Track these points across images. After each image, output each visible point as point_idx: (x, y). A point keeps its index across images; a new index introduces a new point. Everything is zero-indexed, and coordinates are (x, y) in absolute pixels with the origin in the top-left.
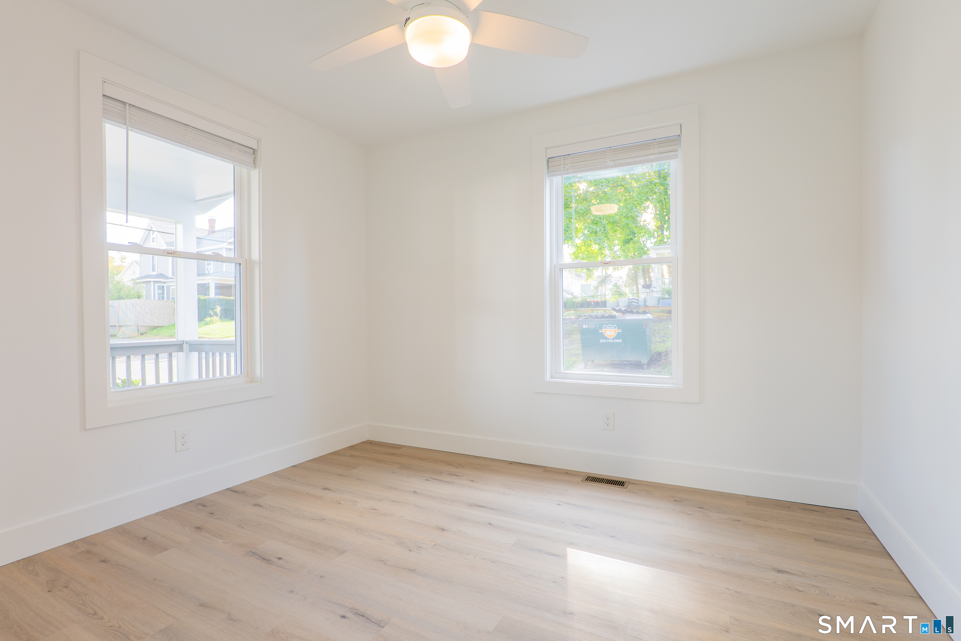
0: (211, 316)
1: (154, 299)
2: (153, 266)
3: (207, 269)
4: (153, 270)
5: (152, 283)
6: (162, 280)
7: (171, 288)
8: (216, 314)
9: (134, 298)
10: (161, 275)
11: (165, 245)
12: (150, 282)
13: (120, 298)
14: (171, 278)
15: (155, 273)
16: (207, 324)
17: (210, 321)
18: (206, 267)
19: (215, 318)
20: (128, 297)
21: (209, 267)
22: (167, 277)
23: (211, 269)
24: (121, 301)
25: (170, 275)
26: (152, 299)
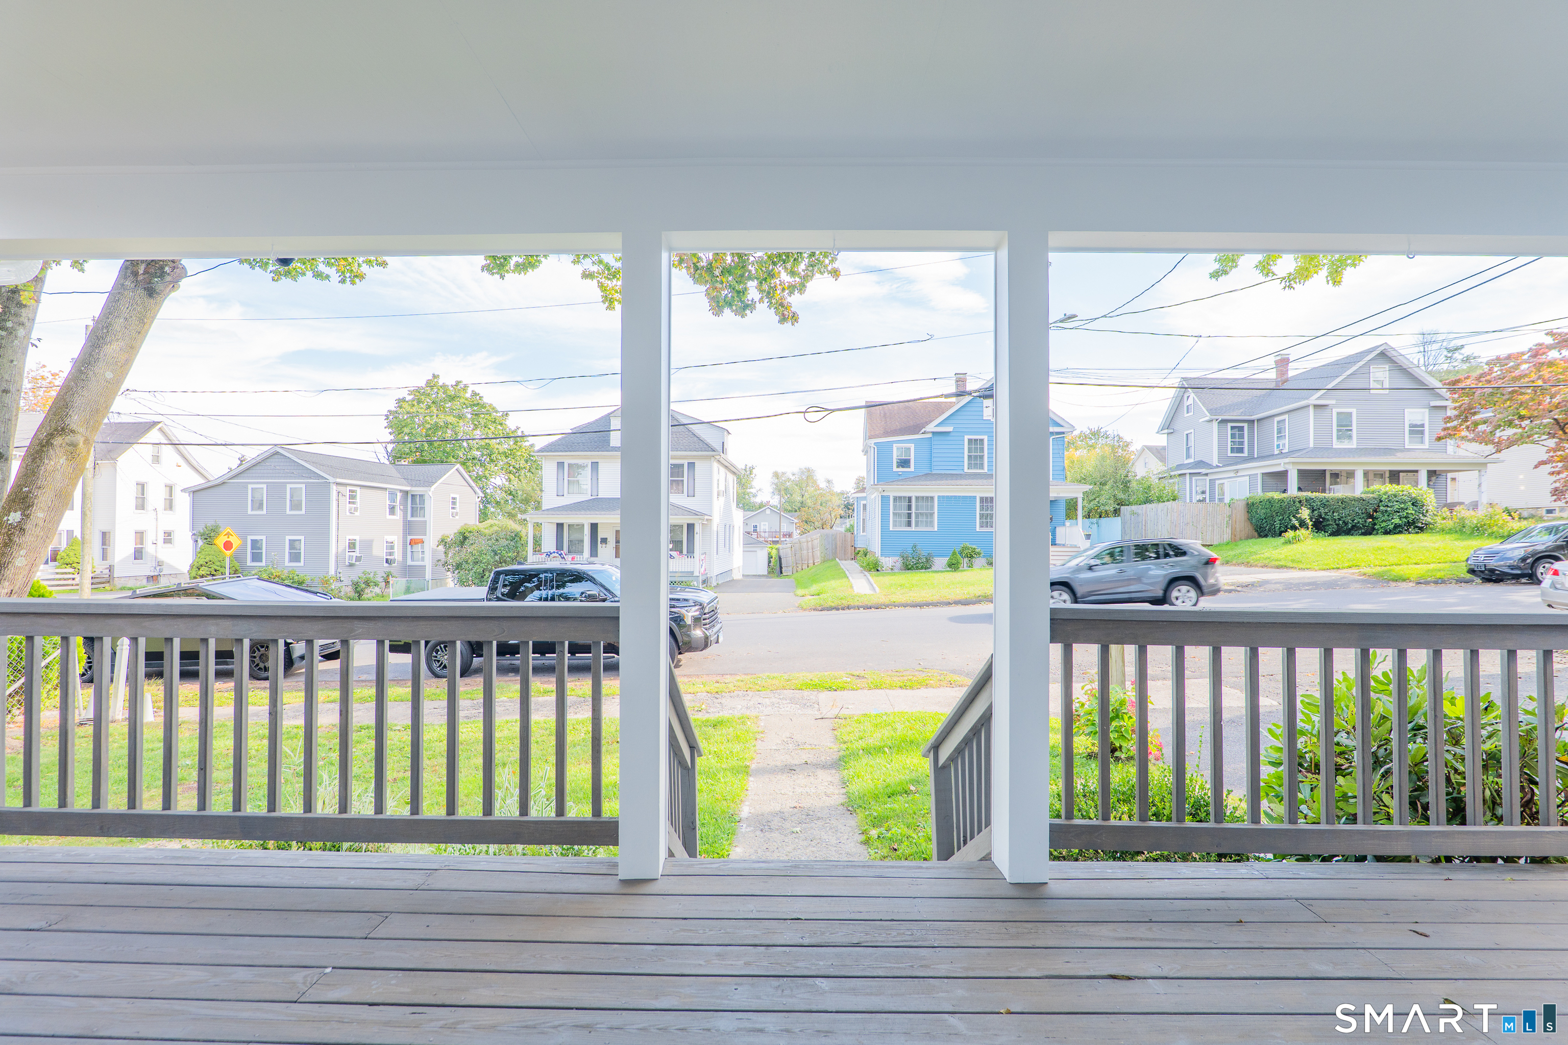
0: (1294, 528)
1: (1191, 501)
2: (1188, 449)
3: (1278, 446)
4: (1188, 456)
5: (1188, 476)
6: (1204, 471)
7: (1218, 482)
8: (1303, 524)
9: (1168, 501)
10: (1201, 464)
11: (1208, 414)
12: (1185, 474)
13: (1147, 501)
14: (1218, 467)
15: (1191, 460)
16: (1289, 542)
17: (1295, 538)
18: (1276, 443)
19: (1302, 532)
20: (1160, 500)
21: (1281, 443)
22: (1209, 466)
23: (1284, 445)
24: (1149, 506)
25: (1215, 462)
26: (1188, 501)
